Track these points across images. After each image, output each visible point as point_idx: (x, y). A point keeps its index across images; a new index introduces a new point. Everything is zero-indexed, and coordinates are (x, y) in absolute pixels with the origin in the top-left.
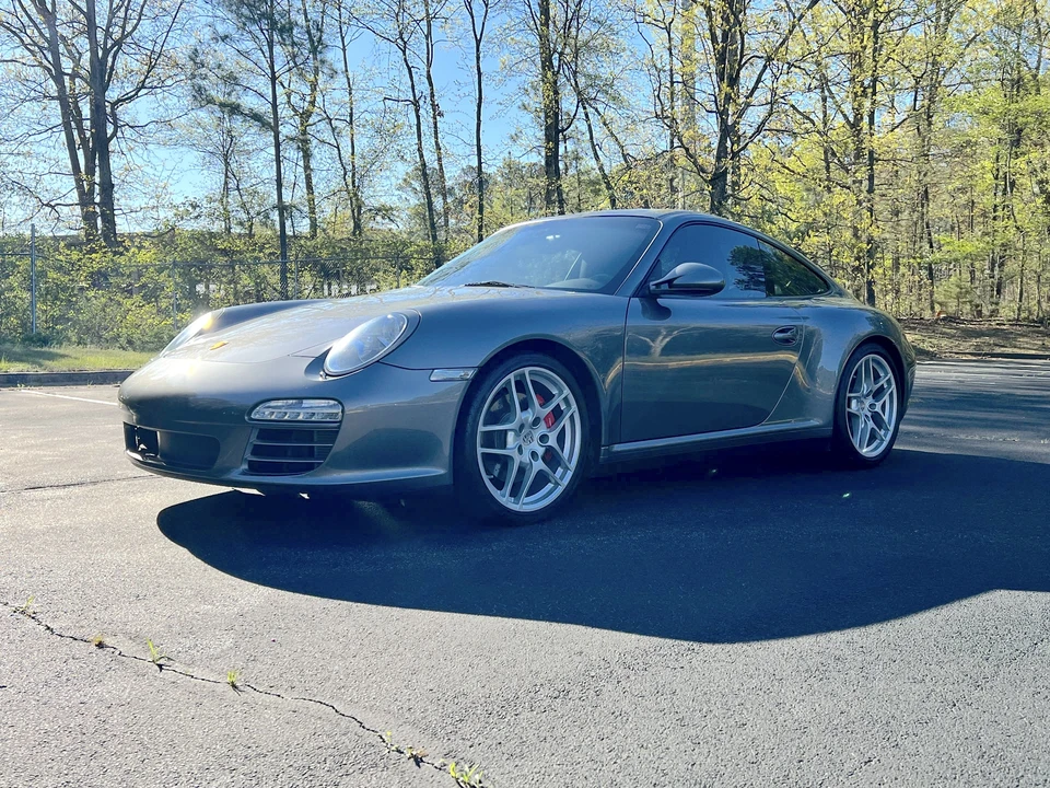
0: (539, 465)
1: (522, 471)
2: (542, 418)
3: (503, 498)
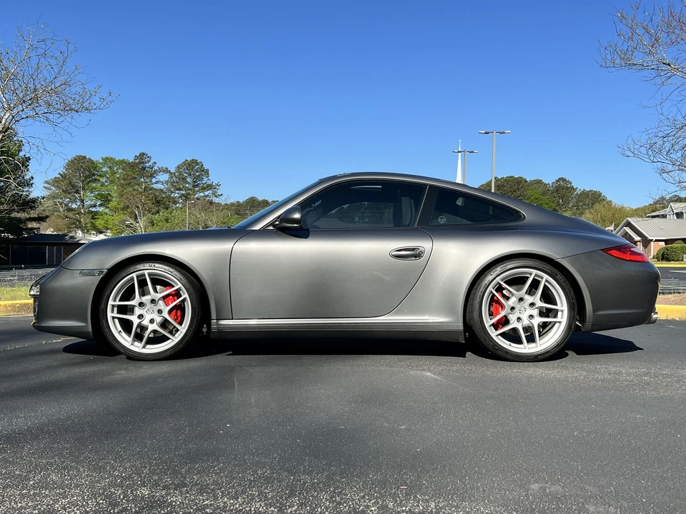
0: (153, 327)
2: (156, 300)
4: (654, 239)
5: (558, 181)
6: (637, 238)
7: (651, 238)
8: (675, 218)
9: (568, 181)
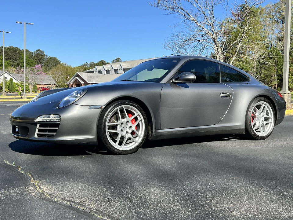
0: (129, 136)
1: (123, 138)
2: (130, 121)
3: (116, 145)
4: (90, 83)
5: (37, 51)
6: (82, 82)
7: (89, 83)
8: (98, 73)
9: (42, 52)
